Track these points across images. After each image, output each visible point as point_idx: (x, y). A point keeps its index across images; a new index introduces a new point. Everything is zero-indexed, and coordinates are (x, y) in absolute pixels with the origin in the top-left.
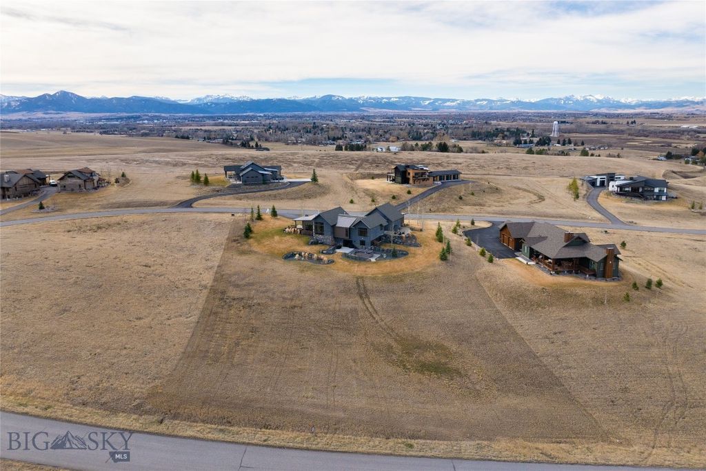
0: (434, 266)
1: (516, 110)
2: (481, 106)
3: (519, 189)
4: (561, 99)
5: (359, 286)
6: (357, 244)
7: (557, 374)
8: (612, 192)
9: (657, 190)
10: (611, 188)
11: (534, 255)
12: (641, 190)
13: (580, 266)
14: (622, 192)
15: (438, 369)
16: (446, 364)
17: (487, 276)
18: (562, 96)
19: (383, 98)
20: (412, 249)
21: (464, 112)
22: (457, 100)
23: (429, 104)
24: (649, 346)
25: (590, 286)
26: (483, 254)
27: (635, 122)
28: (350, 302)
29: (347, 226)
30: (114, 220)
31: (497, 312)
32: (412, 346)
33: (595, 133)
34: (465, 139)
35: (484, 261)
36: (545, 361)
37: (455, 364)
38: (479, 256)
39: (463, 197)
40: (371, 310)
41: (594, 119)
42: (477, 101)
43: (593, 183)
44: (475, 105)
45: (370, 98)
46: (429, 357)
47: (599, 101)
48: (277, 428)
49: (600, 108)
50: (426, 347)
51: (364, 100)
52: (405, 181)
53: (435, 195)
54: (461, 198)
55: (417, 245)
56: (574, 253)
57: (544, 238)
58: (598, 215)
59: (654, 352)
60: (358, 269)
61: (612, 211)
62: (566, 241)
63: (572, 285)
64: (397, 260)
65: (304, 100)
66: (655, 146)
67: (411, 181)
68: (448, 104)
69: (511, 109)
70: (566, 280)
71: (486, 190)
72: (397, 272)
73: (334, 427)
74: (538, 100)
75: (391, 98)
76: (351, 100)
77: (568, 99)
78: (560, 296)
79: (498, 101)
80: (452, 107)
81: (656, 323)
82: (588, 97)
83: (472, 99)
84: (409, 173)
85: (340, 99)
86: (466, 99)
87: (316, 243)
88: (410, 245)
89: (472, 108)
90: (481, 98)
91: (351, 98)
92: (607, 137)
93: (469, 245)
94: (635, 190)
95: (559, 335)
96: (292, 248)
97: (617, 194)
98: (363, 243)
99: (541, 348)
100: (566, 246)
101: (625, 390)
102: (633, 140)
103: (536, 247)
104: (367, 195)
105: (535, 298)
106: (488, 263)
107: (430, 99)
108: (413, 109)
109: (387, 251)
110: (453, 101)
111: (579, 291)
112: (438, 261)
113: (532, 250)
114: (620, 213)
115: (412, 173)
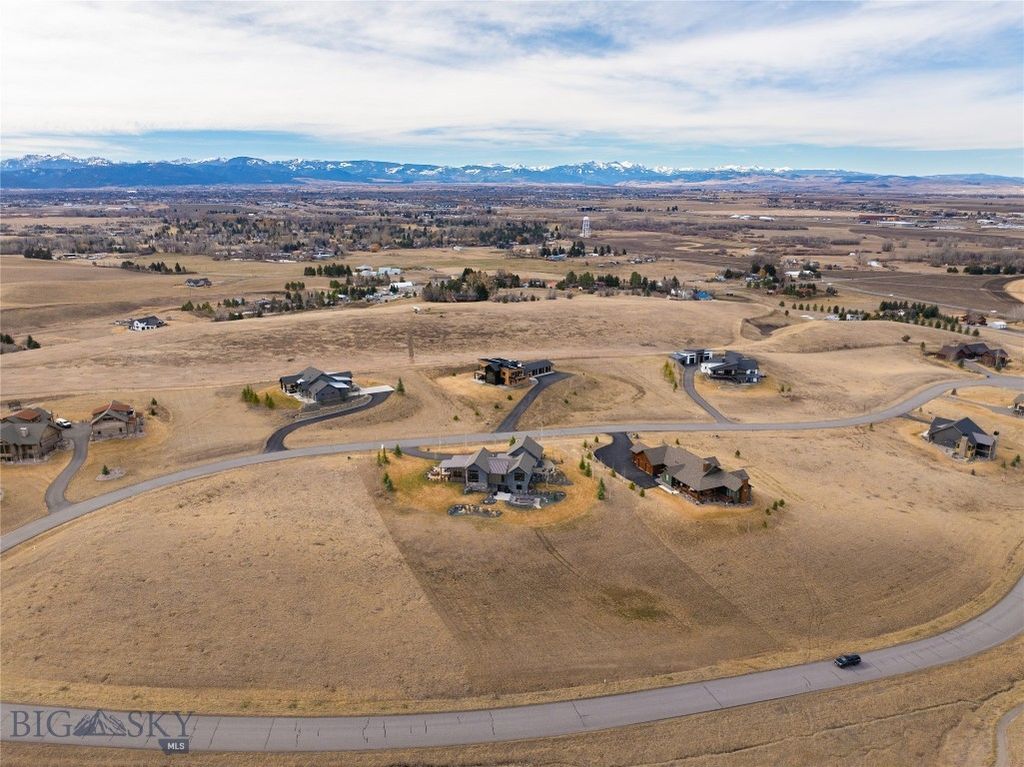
0: (595, 506)
1: (521, 183)
2: (471, 175)
3: (615, 378)
4: (577, 167)
5: (540, 538)
6: (515, 490)
7: (733, 603)
8: (706, 374)
9: (748, 372)
10: (703, 370)
11: (675, 483)
12: (733, 372)
13: (719, 494)
14: (716, 375)
15: (648, 613)
16: (652, 608)
17: (647, 512)
18: (580, 162)
19: (327, 163)
20: (567, 489)
21: (450, 186)
22: (437, 167)
23: (397, 172)
24: (789, 566)
25: (733, 514)
26: (632, 487)
27: (675, 209)
28: (544, 559)
29: (502, 473)
30: (218, 481)
31: (668, 551)
32: (619, 595)
33: (632, 230)
34: (473, 245)
35: (635, 494)
36: (722, 592)
37: (659, 607)
38: (630, 490)
39: (569, 400)
40: (566, 564)
41: (625, 202)
42: (465, 168)
43: (683, 362)
44: (463, 175)
45: (307, 163)
46: (637, 603)
47: (627, 170)
48: (579, 684)
49: (628, 179)
50: (629, 594)
51: (298, 166)
52: (499, 380)
53: (539, 399)
54: (566, 402)
55: (570, 483)
56: (713, 483)
57: (682, 466)
58: (703, 412)
59: (793, 572)
60: (530, 520)
61: (713, 403)
62: (705, 470)
63: (719, 515)
64: (559, 504)
65: (200, 165)
66: (707, 254)
67: (507, 382)
68: (425, 172)
69: (514, 181)
70: (711, 509)
71: (586, 386)
72: (567, 518)
73: (614, 676)
74: (548, 168)
75: (340, 163)
76: (277, 164)
77: (587, 167)
78: (713, 529)
79: (495, 169)
80: (432, 178)
81: (788, 545)
82: (613, 165)
83: (459, 166)
84: (504, 374)
85: (260, 163)
86: (452, 165)
87: (471, 492)
88: (562, 483)
89: (460, 179)
90: (471, 165)
91: (278, 162)
92: (649, 237)
93: (614, 476)
94: (728, 372)
95: (722, 567)
96: (451, 501)
97: (711, 377)
98: (519, 487)
99: (715, 581)
100: (707, 475)
101: (782, 609)
102: (681, 243)
103: (677, 477)
104: (466, 405)
105: (693, 531)
106: (641, 498)
107: (399, 165)
108: (374, 179)
109: (547, 494)
110: (433, 168)
111: (726, 521)
112: (597, 501)
113: (673, 479)
114: (720, 406)
115: (507, 374)
